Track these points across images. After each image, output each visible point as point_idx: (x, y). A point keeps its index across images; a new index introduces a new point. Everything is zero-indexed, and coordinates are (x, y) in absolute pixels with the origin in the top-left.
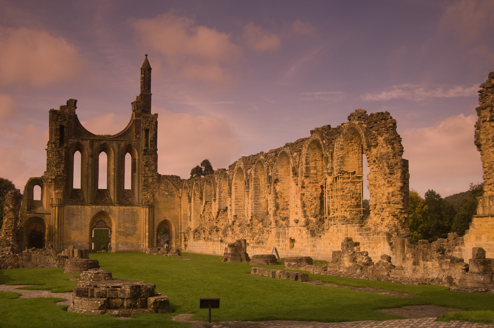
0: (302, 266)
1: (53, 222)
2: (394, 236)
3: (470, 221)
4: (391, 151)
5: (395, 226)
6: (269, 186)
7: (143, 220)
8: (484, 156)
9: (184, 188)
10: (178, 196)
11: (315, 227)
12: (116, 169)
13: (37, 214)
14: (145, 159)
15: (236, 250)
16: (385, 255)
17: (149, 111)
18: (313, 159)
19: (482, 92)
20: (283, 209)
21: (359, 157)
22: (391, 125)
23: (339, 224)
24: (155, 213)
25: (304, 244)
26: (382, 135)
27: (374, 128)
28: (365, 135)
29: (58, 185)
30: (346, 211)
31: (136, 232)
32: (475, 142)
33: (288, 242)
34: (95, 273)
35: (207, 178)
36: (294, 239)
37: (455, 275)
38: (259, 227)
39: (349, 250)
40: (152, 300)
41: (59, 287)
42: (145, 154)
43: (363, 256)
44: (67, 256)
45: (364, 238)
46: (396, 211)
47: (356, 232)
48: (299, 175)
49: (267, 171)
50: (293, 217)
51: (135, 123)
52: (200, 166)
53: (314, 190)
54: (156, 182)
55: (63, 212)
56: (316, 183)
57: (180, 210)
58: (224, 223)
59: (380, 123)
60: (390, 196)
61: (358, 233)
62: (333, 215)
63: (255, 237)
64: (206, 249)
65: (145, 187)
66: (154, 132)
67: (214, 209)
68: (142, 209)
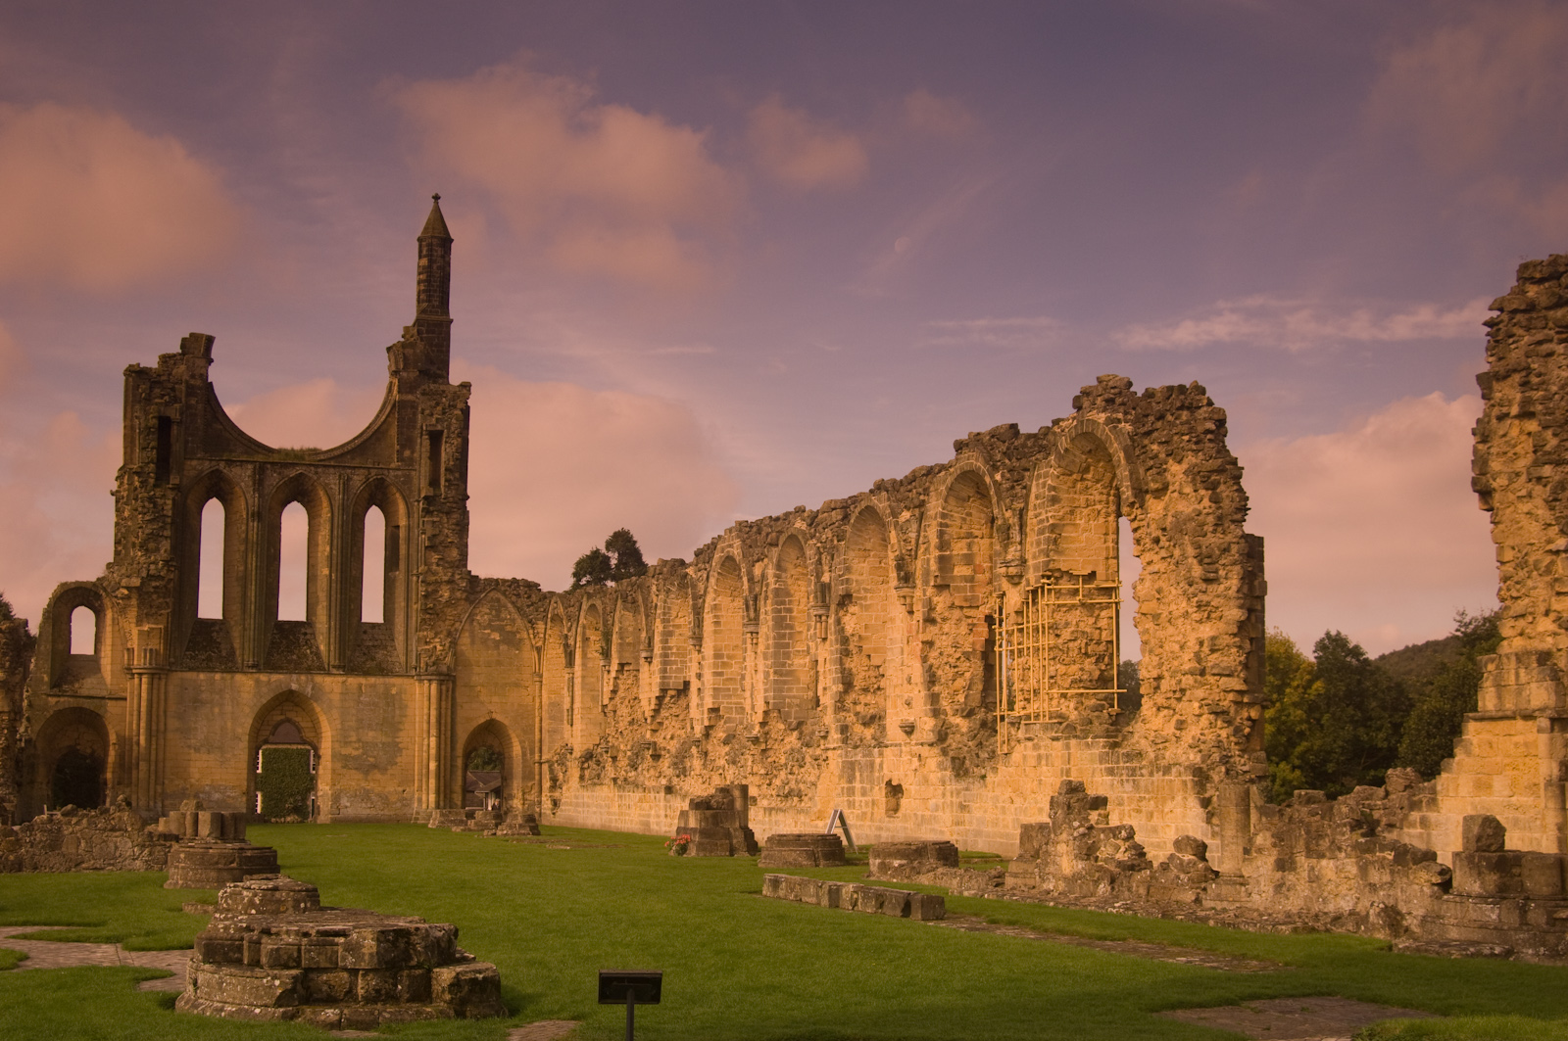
0: (924, 869)
1: (131, 723)
2: (1216, 778)
3: (1456, 730)
4: (1210, 507)
5: (1219, 745)
6: (820, 616)
7: (421, 722)
8: (1501, 527)
9: (552, 620)
10: (533, 646)
11: (966, 749)
12: (334, 558)
13: (82, 700)
14: (429, 528)
15: (716, 820)
16: (1188, 837)
17: (445, 375)
18: (963, 530)
19: (1497, 324)
20: (866, 690)
21: (1107, 528)
22: (1211, 425)
23: (1042, 738)
24: (459, 700)
25: (932, 802)
26: (1180, 457)
27: (1155, 434)
28: (1128, 458)
29: (151, 607)
30: (1064, 696)
31: (399, 760)
32: (1474, 482)
33: (879, 794)
34: (263, 889)
35: (624, 588)
36: (900, 786)
37: (1408, 902)
38: (788, 747)
39: (1075, 820)
40: (445, 975)
41: (148, 934)
42: (427, 512)
43: (1118, 842)
44: (175, 832)
45: (1122, 785)
46: (1222, 698)
47: (1097, 766)
48: (917, 582)
49: (816, 569)
50: (897, 714)
51: (398, 413)
52: (603, 551)
53: (964, 629)
54: (461, 599)
55: (166, 693)
56: (971, 607)
57: (537, 691)
58: (679, 732)
59: (1176, 419)
60: (1206, 649)
61: (1103, 766)
62: (1024, 708)
63: (776, 776)
64: (621, 814)
65: (428, 616)
66: (457, 442)
67: (647, 689)
68: (417, 685)
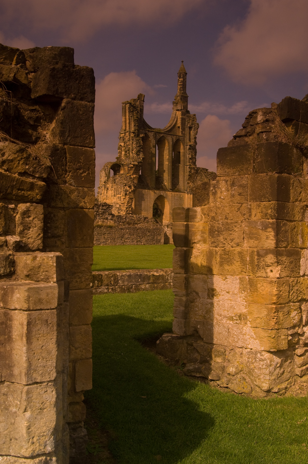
7: (188, 205)
12: (170, 159)
14: (190, 153)
42: (189, 149)
51: (181, 121)
54: (195, 173)
65: (189, 177)
68: (186, 195)
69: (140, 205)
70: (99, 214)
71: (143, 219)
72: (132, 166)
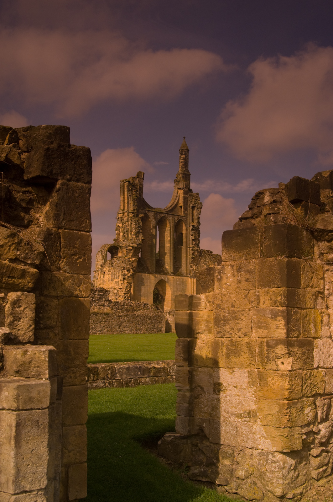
7: (191, 290)
14: (193, 234)
42: (192, 230)
54: (198, 255)
65: (192, 259)
68: (189, 279)
69: (140, 290)
70: (95, 301)
71: (142, 305)
72: (131, 248)
